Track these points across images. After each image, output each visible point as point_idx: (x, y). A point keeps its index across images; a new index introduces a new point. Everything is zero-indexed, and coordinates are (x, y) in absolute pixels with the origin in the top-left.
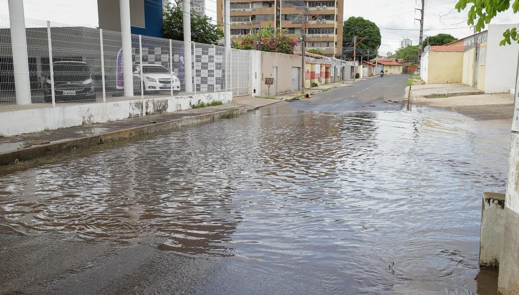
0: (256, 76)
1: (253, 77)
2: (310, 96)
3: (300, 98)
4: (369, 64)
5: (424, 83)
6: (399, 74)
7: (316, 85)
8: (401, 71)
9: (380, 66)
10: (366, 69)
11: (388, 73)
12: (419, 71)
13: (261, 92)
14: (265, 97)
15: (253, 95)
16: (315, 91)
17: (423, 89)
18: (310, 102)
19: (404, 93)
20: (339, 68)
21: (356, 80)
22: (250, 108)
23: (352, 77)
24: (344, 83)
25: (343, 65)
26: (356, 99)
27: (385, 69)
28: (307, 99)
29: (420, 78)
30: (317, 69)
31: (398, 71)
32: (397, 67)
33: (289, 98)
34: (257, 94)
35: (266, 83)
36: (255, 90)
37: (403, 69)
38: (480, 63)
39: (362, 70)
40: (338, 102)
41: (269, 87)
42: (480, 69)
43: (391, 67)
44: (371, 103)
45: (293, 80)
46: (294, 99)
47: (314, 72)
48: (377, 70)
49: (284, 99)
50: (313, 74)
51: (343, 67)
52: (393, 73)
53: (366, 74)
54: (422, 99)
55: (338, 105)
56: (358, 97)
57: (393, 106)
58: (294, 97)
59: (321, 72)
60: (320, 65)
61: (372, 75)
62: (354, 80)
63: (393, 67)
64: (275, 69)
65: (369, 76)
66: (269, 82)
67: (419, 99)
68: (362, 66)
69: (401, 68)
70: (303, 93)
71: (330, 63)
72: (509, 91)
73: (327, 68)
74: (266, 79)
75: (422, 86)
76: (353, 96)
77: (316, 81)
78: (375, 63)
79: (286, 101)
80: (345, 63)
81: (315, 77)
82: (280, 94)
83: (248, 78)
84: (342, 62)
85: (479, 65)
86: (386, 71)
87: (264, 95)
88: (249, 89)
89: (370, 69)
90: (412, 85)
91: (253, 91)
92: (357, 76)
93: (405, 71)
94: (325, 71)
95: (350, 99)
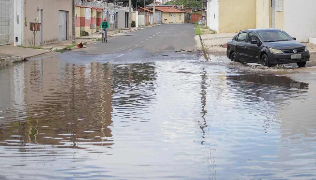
0: (18, 21)
1: (15, 21)
2: (84, 46)
3: (72, 48)
4: (146, 11)
5: (215, 33)
6: (180, 23)
7: (87, 34)
8: (183, 19)
9: (158, 13)
10: (142, 16)
11: (167, 22)
12: (206, 19)
13: (25, 40)
14: (29, 46)
15: (15, 44)
16: (87, 40)
17: (216, 38)
18: (86, 52)
19: (195, 43)
20: (112, 13)
21: (133, 29)
22: (17, 59)
23: (127, 26)
24: (119, 32)
25: (117, 10)
26: (142, 48)
27: (165, 16)
28: (81, 49)
29: (207, 28)
30: (88, 14)
31: (179, 19)
32: (177, 15)
33: (60, 48)
34: (20, 42)
35: (31, 29)
36: (17, 38)
37: (185, 17)
38: (277, 9)
39: (138, 17)
40: (122, 52)
41: (35, 34)
42: (277, 15)
43: (172, 14)
44: (162, 52)
45: (60, 27)
46: (65, 50)
47: (84, 18)
48: (155, 18)
49: (53, 49)
50: (82, 19)
51: (117, 13)
52: (174, 22)
53: (143, 23)
54: (219, 48)
55: (122, 55)
56: (143, 47)
57: (188, 56)
58: (64, 47)
59: (92, 18)
60: (90, 9)
61: (149, 24)
62: (130, 29)
63: (173, 15)
64: (40, 12)
65: (146, 25)
66: (34, 27)
67: (215, 48)
68: (137, 12)
69: (183, 16)
70: (74, 42)
71: (102, 8)
72: (308, 40)
73: (98, 13)
74: (31, 23)
75: (213, 36)
76: (137, 45)
77: (87, 29)
78: (152, 9)
79: (57, 51)
80: (118, 8)
81: (85, 24)
82: (46, 43)
83: (9, 22)
84: (115, 7)
85: (276, 11)
86: (166, 20)
87: (27, 45)
88: (10, 36)
89: (146, 16)
90: (202, 34)
91: (15, 40)
92: (133, 24)
93: (188, 20)
94: (96, 17)
95: (135, 49)
